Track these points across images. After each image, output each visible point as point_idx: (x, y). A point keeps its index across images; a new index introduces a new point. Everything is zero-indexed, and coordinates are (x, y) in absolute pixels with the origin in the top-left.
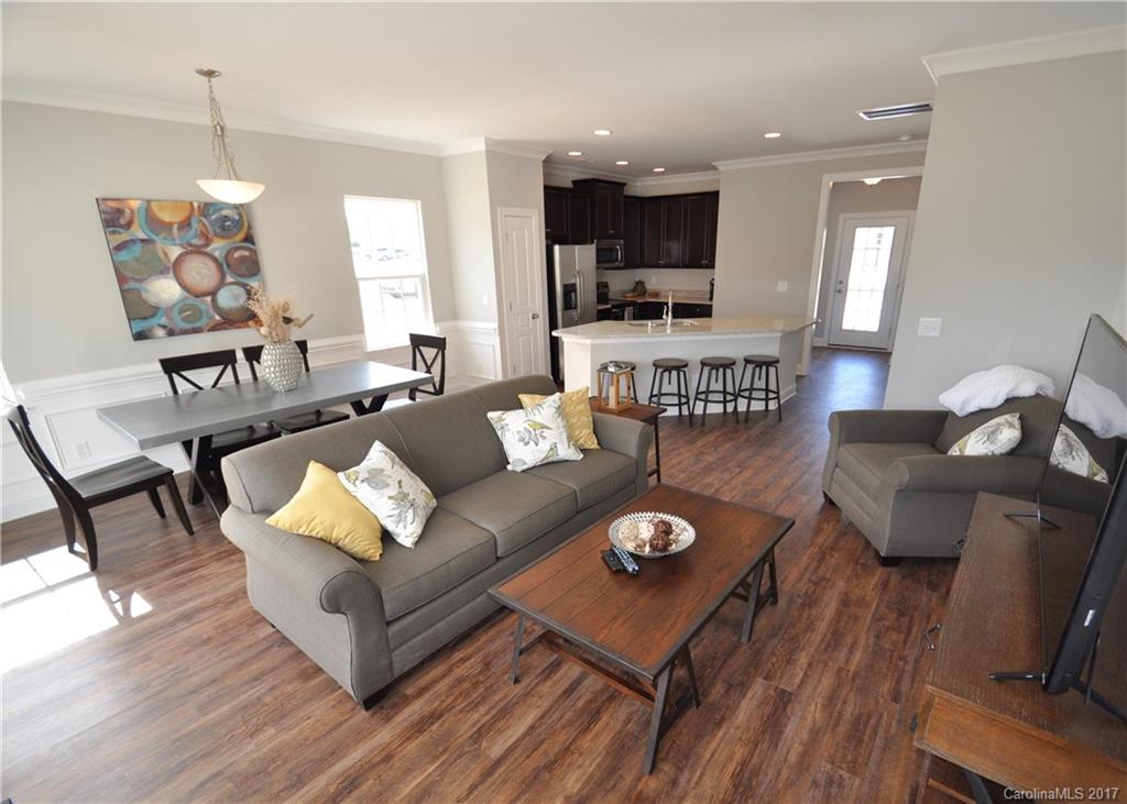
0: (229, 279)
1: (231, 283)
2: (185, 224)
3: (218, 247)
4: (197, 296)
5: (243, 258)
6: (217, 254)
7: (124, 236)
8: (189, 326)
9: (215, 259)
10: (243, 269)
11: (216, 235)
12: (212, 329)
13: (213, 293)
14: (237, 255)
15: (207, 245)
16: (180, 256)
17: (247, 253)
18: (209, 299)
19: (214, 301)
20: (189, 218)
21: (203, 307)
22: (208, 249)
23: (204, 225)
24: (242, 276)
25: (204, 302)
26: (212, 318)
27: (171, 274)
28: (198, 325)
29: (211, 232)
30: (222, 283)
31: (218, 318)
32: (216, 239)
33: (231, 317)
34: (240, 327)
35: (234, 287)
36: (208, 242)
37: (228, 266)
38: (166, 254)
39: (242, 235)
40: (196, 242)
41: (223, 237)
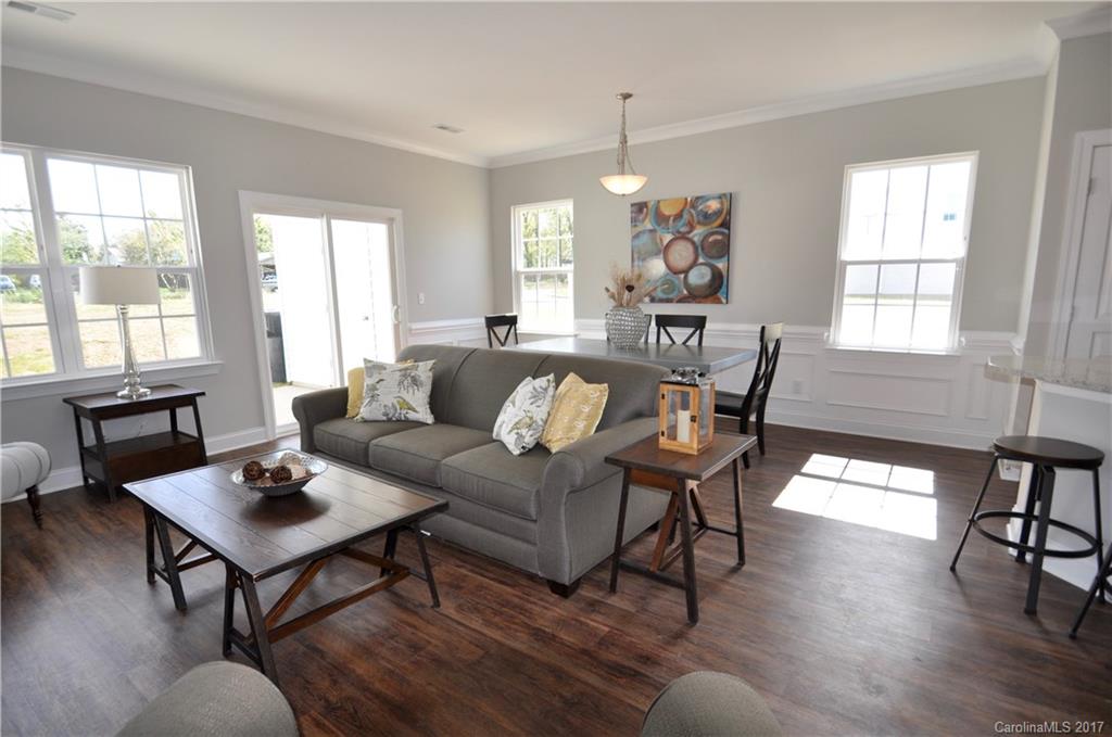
0: (701, 260)
1: (702, 264)
2: (679, 216)
3: (698, 233)
4: (675, 273)
5: (716, 242)
6: (696, 239)
7: (639, 229)
8: (665, 297)
9: (693, 243)
10: (714, 251)
11: (699, 223)
12: (680, 301)
13: (686, 272)
14: (711, 239)
15: (689, 232)
16: (671, 241)
17: (719, 237)
18: (682, 276)
19: (686, 277)
20: (682, 211)
21: (677, 282)
22: (690, 236)
23: (692, 216)
24: (711, 258)
25: (679, 278)
26: (681, 292)
27: (662, 256)
28: (671, 296)
29: (695, 219)
30: (694, 264)
31: (685, 292)
32: (698, 227)
33: (695, 293)
34: (700, 302)
35: (703, 267)
36: (692, 228)
37: (703, 249)
38: (661, 240)
39: (719, 221)
40: (683, 229)
41: (704, 224)
